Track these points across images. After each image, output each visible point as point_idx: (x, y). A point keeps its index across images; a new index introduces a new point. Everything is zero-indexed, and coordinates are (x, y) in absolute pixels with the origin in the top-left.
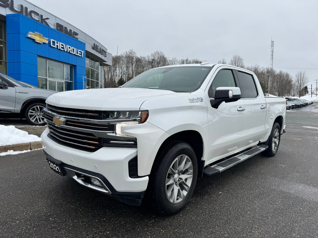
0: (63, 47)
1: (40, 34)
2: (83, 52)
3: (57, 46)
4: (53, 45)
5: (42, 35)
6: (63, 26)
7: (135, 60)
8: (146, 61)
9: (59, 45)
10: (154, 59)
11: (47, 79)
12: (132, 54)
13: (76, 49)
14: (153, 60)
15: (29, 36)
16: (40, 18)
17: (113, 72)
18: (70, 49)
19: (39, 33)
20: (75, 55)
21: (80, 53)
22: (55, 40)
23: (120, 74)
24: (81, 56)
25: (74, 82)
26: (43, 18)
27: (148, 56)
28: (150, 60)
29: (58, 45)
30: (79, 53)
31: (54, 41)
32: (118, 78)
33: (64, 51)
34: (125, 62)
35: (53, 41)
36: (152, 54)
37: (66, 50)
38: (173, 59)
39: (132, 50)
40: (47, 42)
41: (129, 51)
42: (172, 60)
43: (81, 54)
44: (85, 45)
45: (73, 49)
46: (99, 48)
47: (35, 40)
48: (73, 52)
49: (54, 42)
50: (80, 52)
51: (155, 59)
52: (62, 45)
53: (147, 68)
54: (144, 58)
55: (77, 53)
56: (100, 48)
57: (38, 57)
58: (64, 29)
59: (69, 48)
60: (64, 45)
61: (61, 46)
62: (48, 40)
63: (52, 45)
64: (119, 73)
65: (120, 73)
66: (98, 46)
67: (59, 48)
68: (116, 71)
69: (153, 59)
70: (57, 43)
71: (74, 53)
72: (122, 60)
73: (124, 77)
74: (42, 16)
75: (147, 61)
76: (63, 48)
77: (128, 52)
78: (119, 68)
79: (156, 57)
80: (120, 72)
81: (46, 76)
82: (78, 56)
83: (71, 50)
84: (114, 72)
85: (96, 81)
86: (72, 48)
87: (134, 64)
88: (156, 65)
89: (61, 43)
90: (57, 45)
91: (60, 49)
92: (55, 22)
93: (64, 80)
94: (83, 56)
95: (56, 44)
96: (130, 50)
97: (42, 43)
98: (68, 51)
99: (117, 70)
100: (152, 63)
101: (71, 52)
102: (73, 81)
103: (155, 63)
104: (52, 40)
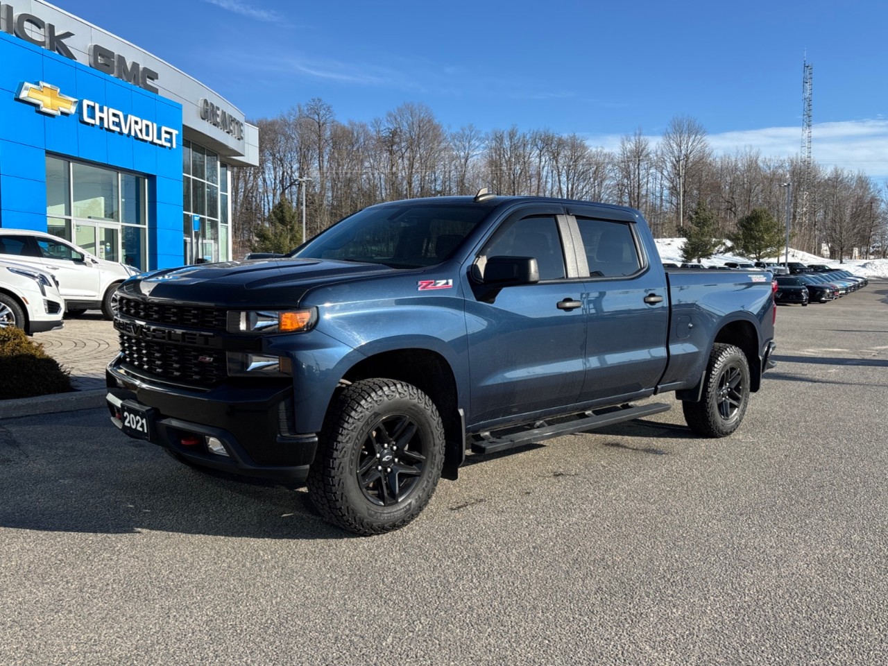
0: (117, 120)
1: (54, 87)
2: (175, 132)
3: (101, 119)
4: (89, 117)
5: (59, 90)
6: (113, 53)
7: (328, 134)
8: (368, 137)
9: (108, 115)
10: (398, 130)
11: (70, 220)
12: (321, 113)
13: (155, 125)
14: (394, 133)
15: (24, 95)
16: (47, 34)
17: (252, 178)
18: (138, 127)
19: (49, 86)
20: (152, 143)
21: (168, 136)
22: (95, 102)
23: (279, 186)
24: (168, 145)
25: (149, 228)
26: (56, 34)
27: (375, 120)
28: (385, 134)
29: (104, 115)
30: (164, 135)
31: (92, 104)
32: (271, 198)
33: (121, 133)
34: (295, 141)
35: (88, 106)
36: (390, 115)
37: (126, 131)
38: (462, 129)
39: (320, 100)
40: (72, 110)
41: (307, 105)
42: (461, 132)
43: (170, 141)
44: (181, 109)
45: (147, 126)
46: (219, 112)
47: (37, 106)
48: (147, 134)
49: (91, 109)
50: (167, 132)
51: (401, 131)
52: (114, 115)
53: (372, 161)
54: (363, 126)
55: (159, 138)
56: (224, 113)
57: (48, 155)
58: (116, 64)
59: (136, 123)
60: (120, 114)
61: (112, 119)
62: (76, 102)
63: (86, 119)
64: (275, 180)
65: (278, 182)
66: (218, 106)
67: (106, 126)
68: (264, 172)
69: (395, 130)
70: (101, 110)
71: (149, 139)
72: (284, 135)
73: (291, 193)
74: (51, 28)
75: (372, 138)
76: (118, 124)
77: (306, 108)
78: (273, 163)
79: (405, 124)
80: (278, 177)
81: (68, 213)
82: (162, 146)
83: (141, 130)
84: (255, 177)
85: (209, 220)
86: (145, 122)
87: (327, 149)
88: (404, 150)
89: (112, 111)
90: (102, 115)
91: (108, 130)
92: (91, 44)
93: (118, 221)
94: (174, 146)
95: (98, 114)
96: (314, 100)
97: (60, 114)
98: (133, 134)
99: (267, 172)
100: (392, 146)
101: (140, 136)
102: (145, 224)
103: (403, 144)
104: (86, 102)
